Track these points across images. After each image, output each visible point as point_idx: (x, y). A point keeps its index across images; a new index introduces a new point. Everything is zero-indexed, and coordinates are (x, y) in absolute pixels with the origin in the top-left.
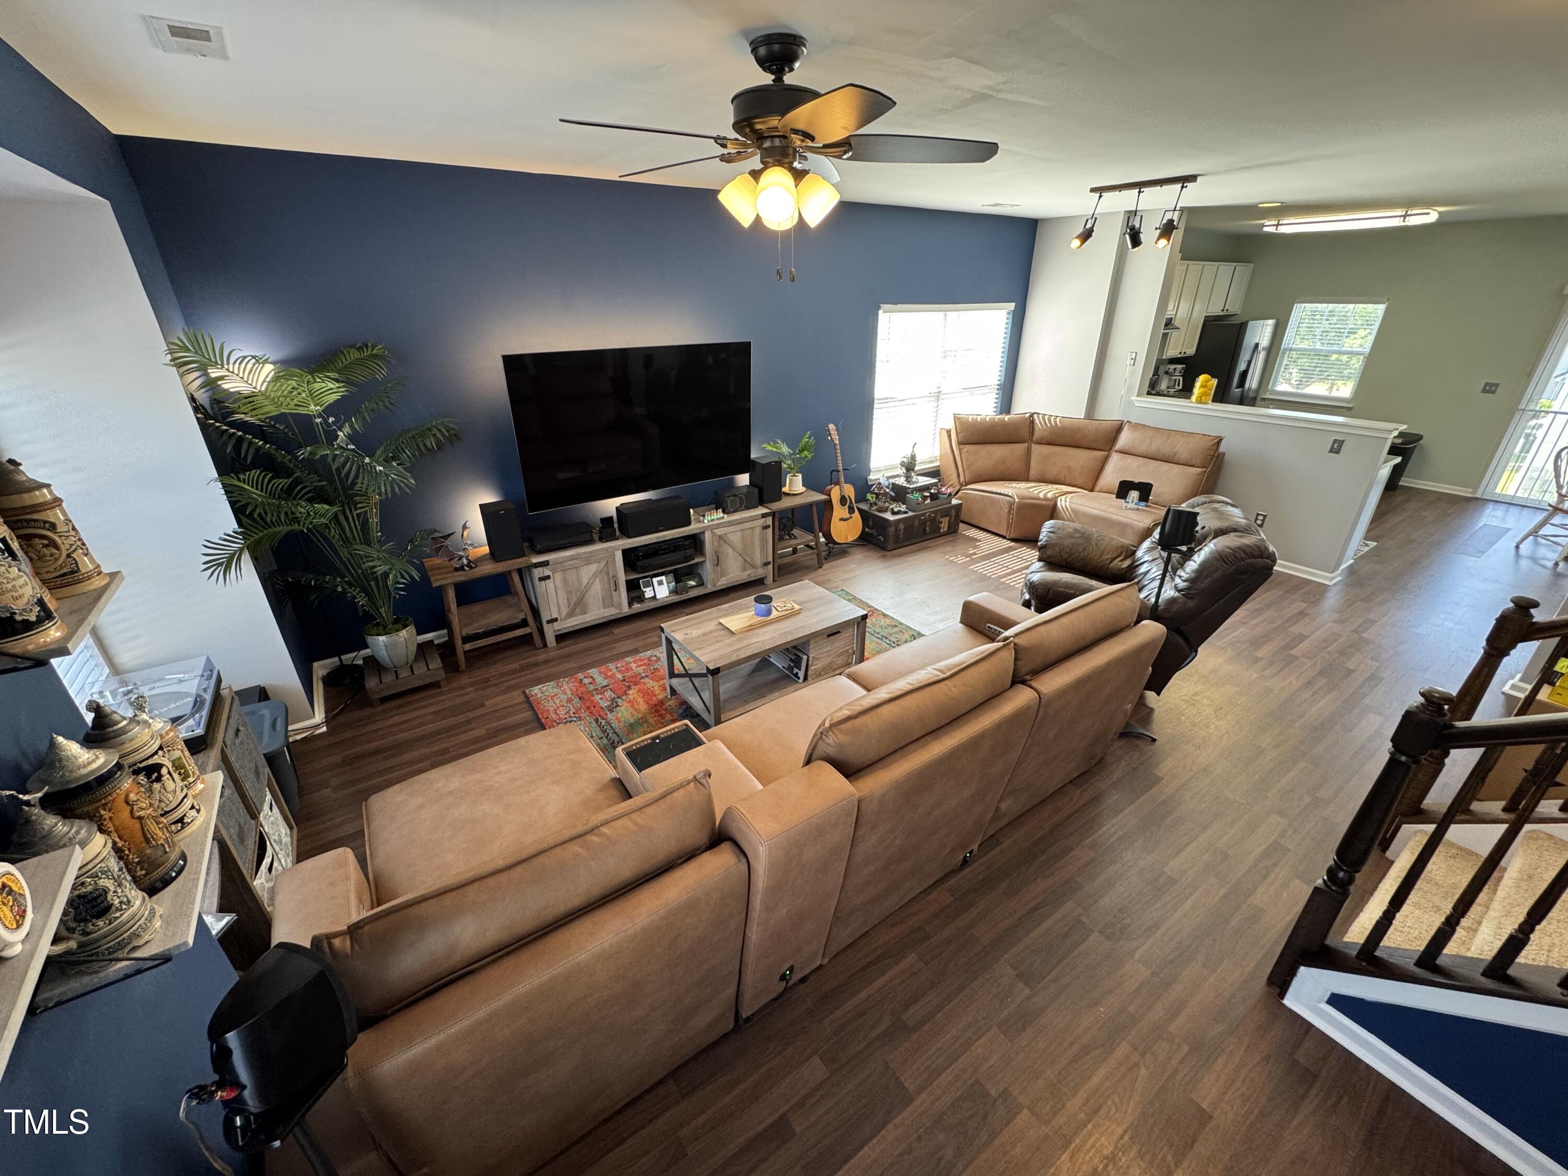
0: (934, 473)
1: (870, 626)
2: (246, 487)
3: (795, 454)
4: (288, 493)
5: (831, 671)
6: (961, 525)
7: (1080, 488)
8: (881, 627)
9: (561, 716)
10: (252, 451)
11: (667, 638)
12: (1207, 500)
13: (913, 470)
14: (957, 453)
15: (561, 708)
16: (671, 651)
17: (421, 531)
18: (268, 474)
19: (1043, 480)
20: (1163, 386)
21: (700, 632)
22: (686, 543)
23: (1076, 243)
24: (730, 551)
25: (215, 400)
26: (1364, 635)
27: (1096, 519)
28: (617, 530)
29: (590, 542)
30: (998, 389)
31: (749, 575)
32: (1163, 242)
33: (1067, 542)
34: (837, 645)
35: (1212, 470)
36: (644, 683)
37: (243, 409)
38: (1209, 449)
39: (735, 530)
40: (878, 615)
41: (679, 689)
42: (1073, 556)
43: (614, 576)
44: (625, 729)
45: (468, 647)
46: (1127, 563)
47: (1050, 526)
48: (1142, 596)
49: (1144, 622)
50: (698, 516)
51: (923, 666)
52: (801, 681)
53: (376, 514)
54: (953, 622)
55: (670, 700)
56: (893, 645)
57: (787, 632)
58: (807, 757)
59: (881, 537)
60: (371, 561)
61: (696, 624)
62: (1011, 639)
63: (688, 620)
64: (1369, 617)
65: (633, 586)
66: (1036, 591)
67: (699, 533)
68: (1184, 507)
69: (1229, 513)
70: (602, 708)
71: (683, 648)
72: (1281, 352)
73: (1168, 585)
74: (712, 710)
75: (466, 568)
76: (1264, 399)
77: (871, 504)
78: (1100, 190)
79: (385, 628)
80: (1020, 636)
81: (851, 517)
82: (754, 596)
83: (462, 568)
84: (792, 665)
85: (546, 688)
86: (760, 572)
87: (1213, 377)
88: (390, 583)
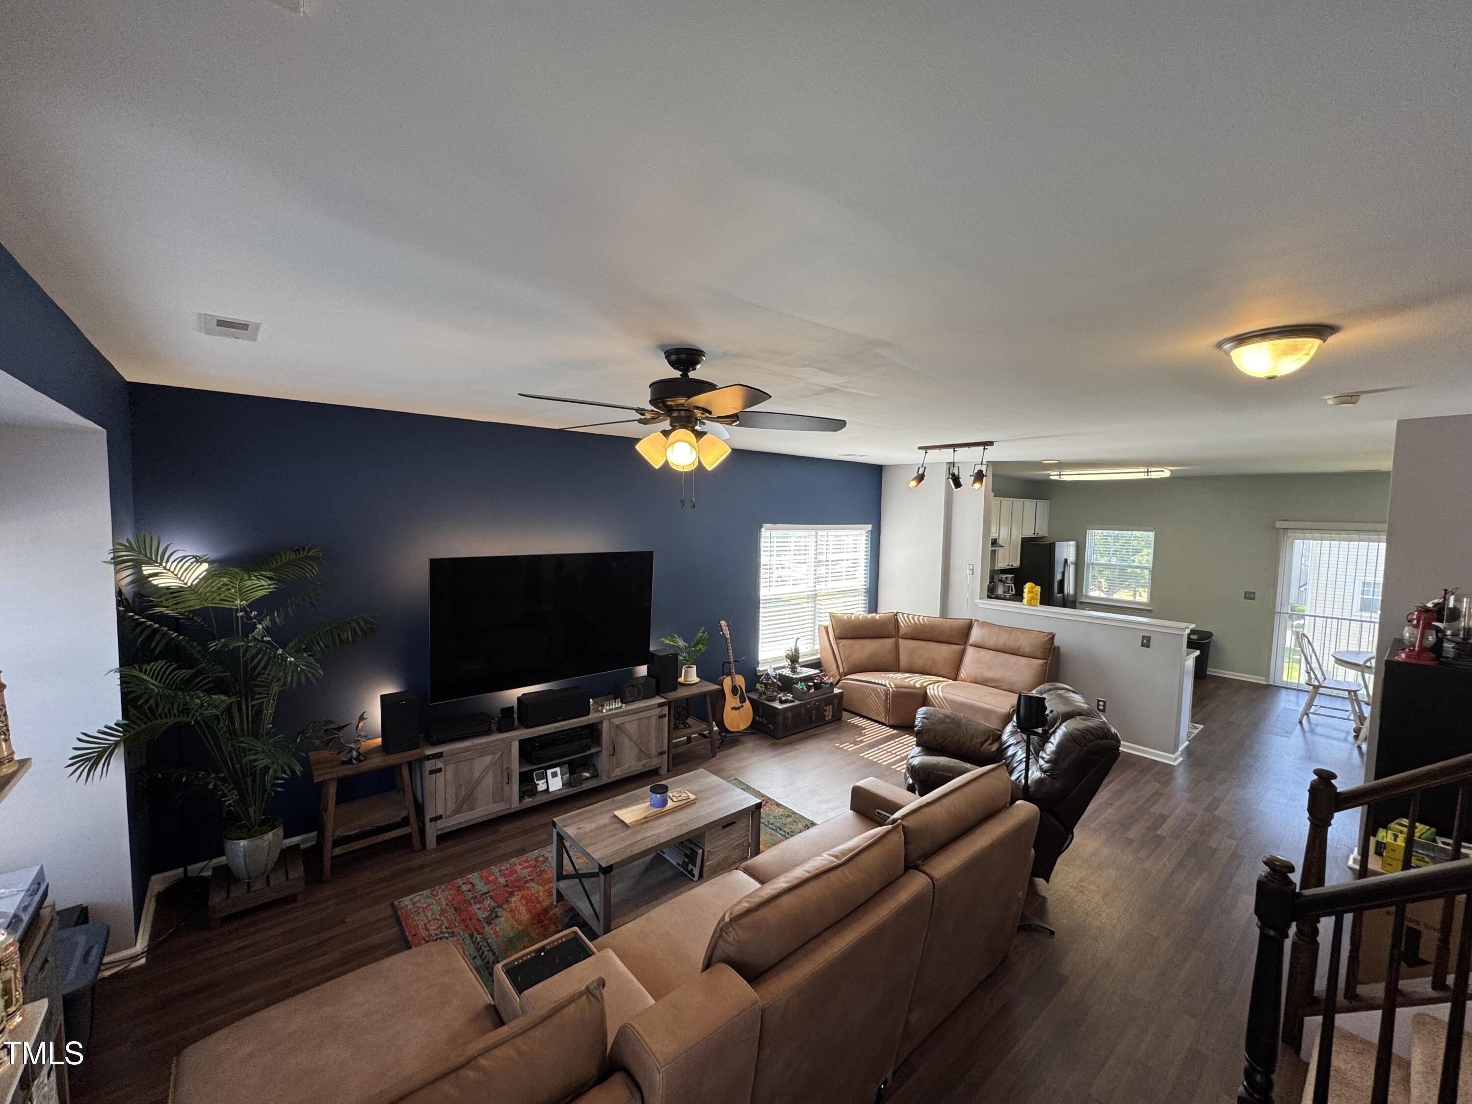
0: (817, 665)
1: (764, 816)
2: (146, 677)
3: (690, 647)
4: (187, 685)
5: (727, 866)
6: (845, 714)
7: (944, 677)
8: (775, 817)
9: (432, 932)
10: (164, 642)
11: (559, 835)
12: (1052, 687)
13: (797, 661)
14: (835, 647)
15: (432, 922)
16: (561, 847)
17: (314, 723)
18: (171, 665)
19: (912, 670)
20: (1000, 591)
21: (594, 825)
22: (584, 732)
23: (913, 483)
24: (626, 740)
25: (139, 594)
26: (1216, 813)
27: (963, 706)
28: (516, 720)
29: (488, 732)
30: (865, 592)
31: (644, 765)
32: (977, 485)
33: (939, 727)
34: (732, 837)
35: (1052, 660)
36: (528, 888)
37: (165, 604)
38: (1046, 644)
39: (633, 719)
40: (771, 804)
41: (567, 894)
42: (948, 741)
43: (508, 768)
44: (502, 944)
45: (338, 851)
46: (995, 747)
47: (923, 712)
48: (1014, 778)
49: (1018, 802)
50: (596, 706)
51: (819, 854)
52: (695, 879)
53: (273, 704)
54: (844, 811)
55: (556, 906)
56: (787, 836)
57: (683, 823)
58: (706, 961)
59: (771, 726)
60: (254, 754)
61: (590, 817)
62: (899, 821)
63: (579, 814)
64: (1215, 795)
65: (527, 780)
66: (918, 775)
67: (597, 723)
68: (1034, 693)
69: (1072, 699)
70: (479, 920)
71: (575, 843)
72: (1086, 565)
73: (1034, 767)
74: (601, 916)
75: (354, 761)
76: (1082, 603)
77: (760, 693)
78: (926, 448)
79: (249, 830)
80: (907, 818)
81: (742, 706)
82: (650, 786)
83: (349, 762)
84: (687, 860)
85: (418, 898)
86: (655, 762)
87: (1036, 585)
88: (267, 779)
